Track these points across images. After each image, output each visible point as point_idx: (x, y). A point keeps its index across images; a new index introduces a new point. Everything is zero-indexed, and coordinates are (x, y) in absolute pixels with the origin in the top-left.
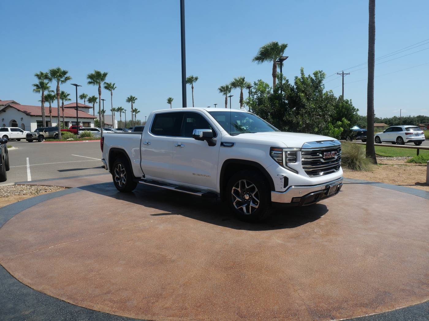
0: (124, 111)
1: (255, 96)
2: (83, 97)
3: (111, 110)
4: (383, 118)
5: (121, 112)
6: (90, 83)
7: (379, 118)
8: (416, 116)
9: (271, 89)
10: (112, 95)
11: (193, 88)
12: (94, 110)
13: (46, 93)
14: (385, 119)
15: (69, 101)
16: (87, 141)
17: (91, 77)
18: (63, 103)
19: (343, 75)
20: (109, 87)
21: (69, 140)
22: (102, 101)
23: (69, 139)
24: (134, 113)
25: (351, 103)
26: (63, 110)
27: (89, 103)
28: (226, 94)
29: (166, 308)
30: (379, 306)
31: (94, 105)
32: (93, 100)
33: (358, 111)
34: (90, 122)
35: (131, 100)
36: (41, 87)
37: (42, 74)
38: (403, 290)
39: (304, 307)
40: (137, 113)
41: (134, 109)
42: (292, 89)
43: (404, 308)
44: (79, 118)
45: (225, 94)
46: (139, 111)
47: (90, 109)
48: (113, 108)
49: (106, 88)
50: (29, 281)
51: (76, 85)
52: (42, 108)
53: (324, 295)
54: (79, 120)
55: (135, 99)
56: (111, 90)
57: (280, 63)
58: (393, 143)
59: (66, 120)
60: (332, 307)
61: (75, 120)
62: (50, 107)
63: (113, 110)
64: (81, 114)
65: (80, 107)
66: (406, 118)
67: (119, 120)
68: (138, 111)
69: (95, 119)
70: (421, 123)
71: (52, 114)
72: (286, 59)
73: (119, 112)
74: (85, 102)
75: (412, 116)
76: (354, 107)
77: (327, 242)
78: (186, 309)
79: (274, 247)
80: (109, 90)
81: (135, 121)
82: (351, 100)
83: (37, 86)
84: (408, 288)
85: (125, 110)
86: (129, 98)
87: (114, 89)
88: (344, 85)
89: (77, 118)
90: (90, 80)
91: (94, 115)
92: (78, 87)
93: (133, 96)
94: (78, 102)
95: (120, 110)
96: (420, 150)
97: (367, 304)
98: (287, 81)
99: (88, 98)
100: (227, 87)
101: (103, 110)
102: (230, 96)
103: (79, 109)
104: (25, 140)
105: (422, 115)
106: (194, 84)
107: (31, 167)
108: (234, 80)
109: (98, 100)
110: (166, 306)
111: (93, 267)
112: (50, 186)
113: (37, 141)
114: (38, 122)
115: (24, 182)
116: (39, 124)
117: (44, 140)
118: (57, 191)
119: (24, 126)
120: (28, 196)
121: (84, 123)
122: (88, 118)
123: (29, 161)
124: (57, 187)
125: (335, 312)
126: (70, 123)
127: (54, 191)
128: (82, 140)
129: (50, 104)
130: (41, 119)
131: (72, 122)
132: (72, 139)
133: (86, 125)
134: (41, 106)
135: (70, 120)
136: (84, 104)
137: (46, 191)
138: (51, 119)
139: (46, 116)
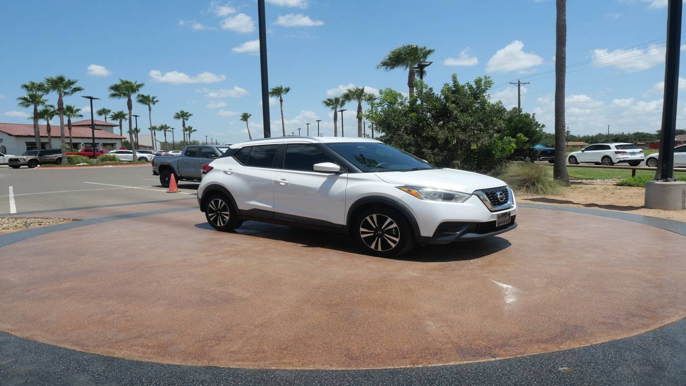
0: (171, 130)
1: (379, 109)
2: (103, 112)
3: (150, 129)
4: (581, 136)
5: (165, 131)
6: (113, 95)
7: (575, 136)
8: (632, 133)
9: (405, 99)
10: (150, 110)
11: (281, 101)
12: (121, 128)
13: (40, 108)
14: (585, 136)
15: (80, 118)
16: (111, 166)
17: (116, 88)
18: (69, 121)
19: (519, 85)
20: (145, 100)
21: (80, 166)
22: (135, 117)
23: (80, 164)
24: (187, 132)
26: (70, 129)
27: (113, 120)
28: (335, 108)
29: (231, 352)
30: (565, 341)
31: (121, 122)
32: (119, 116)
33: (543, 127)
34: (116, 144)
35: (183, 116)
36: (33, 100)
37: (33, 84)
38: (603, 323)
39: (449, 346)
40: (191, 132)
41: (187, 126)
42: (438, 99)
43: (603, 343)
44: (96, 138)
45: (333, 108)
46: (195, 130)
47: (114, 128)
48: (152, 126)
49: (140, 101)
50: (10, 327)
51: (91, 98)
52: (36, 126)
53: (481, 332)
54: (96, 141)
55: (188, 114)
56: (149, 105)
57: (419, 69)
58: (597, 163)
59: (74, 141)
60: (493, 344)
61: (91, 141)
62: (48, 125)
63: (153, 128)
64: (98, 134)
65: (97, 125)
66: (616, 136)
67: (163, 141)
68: (193, 129)
69: (123, 140)
70: (640, 141)
71: (52, 134)
72: (429, 65)
73: (163, 131)
74: (106, 118)
75: (626, 133)
76: (537, 123)
77: (488, 273)
78: (263, 352)
79: (406, 280)
80: (146, 104)
81: (188, 141)
83: (25, 99)
84: (610, 321)
85: (173, 129)
86: (178, 114)
87: (154, 104)
88: (521, 97)
89: (93, 138)
90: (113, 92)
91: (121, 135)
92: (93, 100)
93: (185, 111)
94: (94, 119)
95: (164, 128)
96: (636, 170)
97: (547, 340)
98: (431, 89)
99: (111, 113)
100: (337, 100)
101: (136, 129)
102: (342, 111)
103: (96, 127)
104: (8, 166)
105: (641, 131)
106: (284, 96)
107: (15, 198)
108: (347, 92)
109: (127, 117)
110: (231, 349)
111: (115, 308)
112: (47, 219)
113: (27, 167)
114: (28, 144)
115: (5, 215)
116: (30, 146)
117: (39, 166)
118: (59, 223)
119: (5, 148)
120: (11, 231)
121: (104, 145)
122: (111, 139)
123: (12, 190)
124: (59, 219)
125: (497, 350)
126: (81, 145)
127: (54, 224)
128: (102, 165)
129: (48, 122)
130: (33, 140)
131: (85, 143)
132: (85, 164)
133: (109, 147)
134: (33, 124)
135: (82, 141)
136: (105, 121)
137: (40, 225)
138: (50, 140)
139: (42, 137)
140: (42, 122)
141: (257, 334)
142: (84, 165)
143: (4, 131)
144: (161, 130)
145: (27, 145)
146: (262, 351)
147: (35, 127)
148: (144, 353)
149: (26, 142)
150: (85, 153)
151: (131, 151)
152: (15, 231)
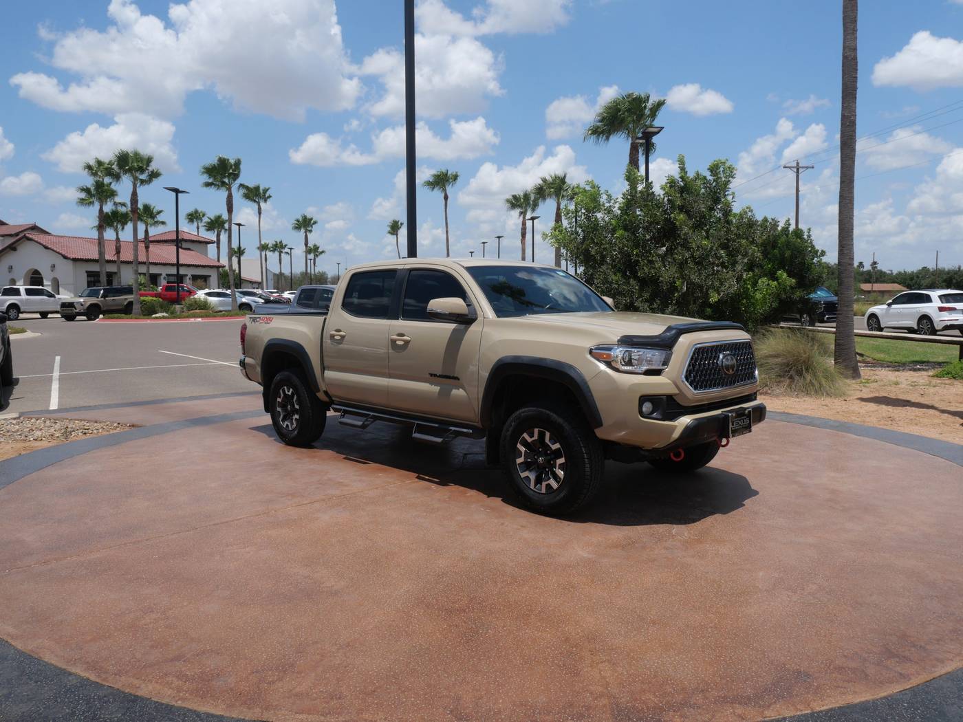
0: (289, 251)
2: (194, 217)
3: (259, 249)
5: (280, 253)
6: (208, 185)
10: (260, 213)
11: (446, 198)
12: (218, 247)
14: (901, 274)
16: (199, 319)
18: (146, 232)
19: (798, 171)
20: (255, 195)
21: (156, 318)
22: (238, 227)
23: (157, 315)
24: (311, 256)
25: (809, 236)
26: (147, 248)
27: (208, 230)
28: (523, 213)
30: (775, 702)
31: (218, 236)
32: (216, 224)
34: (210, 276)
35: (305, 224)
36: (101, 192)
38: (840, 669)
39: (605, 701)
40: (317, 256)
41: (310, 245)
44: (182, 265)
46: (322, 252)
47: (209, 247)
48: (263, 243)
49: (247, 196)
52: (101, 242)
53: (655, 676)
54: (182, 271)
55: (312, 222)
56: (259, 203)
59: (154, 270)
60: (668, 702)
61: (173, 271)
62: (118, 240)
63: (264, 248)
64: (185, 257)
65: (187, 241)
68: (319, 250)
69: (220, 270)
71: (123, 258)
73: (277, 254)
74: (198, 228)
80: (255, 201)
81: (312, 273)
82: (809, 229)
83: (88, 190)
85: (291, 249)
86: (298, 221)
87: (266, 201)
89: (178, 265)
91: (219, 261)
92: (180, 195)
93: (309, 216)
94: (179, 229)
95: (279, 247)
97: (749, 698)
99: (206, 219)
100: (526, 196)
101: (238, 248)
102: (534, 219)
103: (185, 245)
106: (449, 189)
107: (61, 379)
108: (541, 182)
109: (226, 226)
111: (155, 602)
112: (96, 422)
113: (85, 318)
114: (89, 274)
115: (42, 412)
116: (92, 279)
117: (101, 316)
118: (112, 432)
119: (58, 282)
120: (44, 444)
121: (195, 278)
122: (204, 266)
123: (59, 363)
124: (112, 423)
125: (671, 713)
126: (162, 277)
127: (104, 433)
128: (188, 317)
129: (117, 234)
130: (95, 268)
131: (167, 275)
132: (165, 314)
133: (200, 282)
134: (97, 237)
135: (164, 271)
136: (196, 234)
137: (85, 433)
138: (119, 268)
139: (109, 262)
140: (109, 234)
141: (338, 662)
142: (163, 317)
143: (58, 251)
144: (274, 251)
145: (88, 276)
146: (338, 696)
147: (100, 244)
148: (179, 690)
149: (87, 272)
150: (166, 293)
151: (229, 292)
152: (50, 444)
